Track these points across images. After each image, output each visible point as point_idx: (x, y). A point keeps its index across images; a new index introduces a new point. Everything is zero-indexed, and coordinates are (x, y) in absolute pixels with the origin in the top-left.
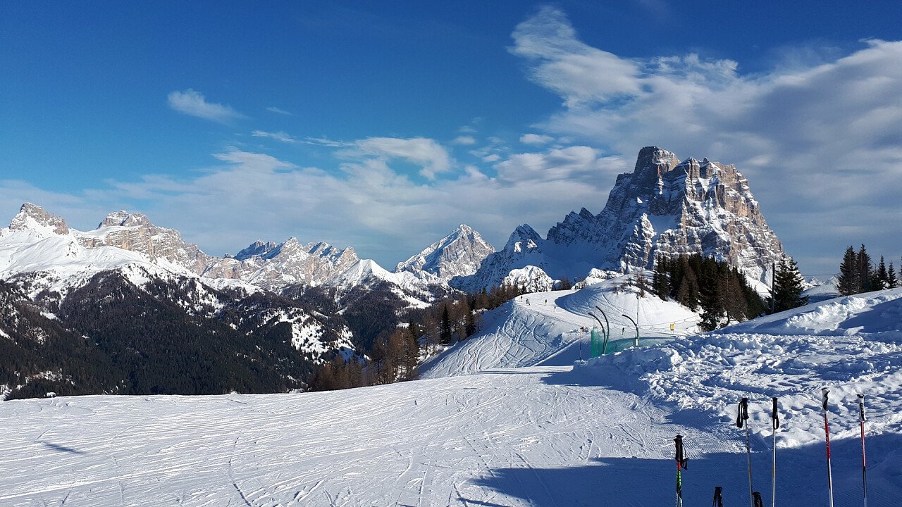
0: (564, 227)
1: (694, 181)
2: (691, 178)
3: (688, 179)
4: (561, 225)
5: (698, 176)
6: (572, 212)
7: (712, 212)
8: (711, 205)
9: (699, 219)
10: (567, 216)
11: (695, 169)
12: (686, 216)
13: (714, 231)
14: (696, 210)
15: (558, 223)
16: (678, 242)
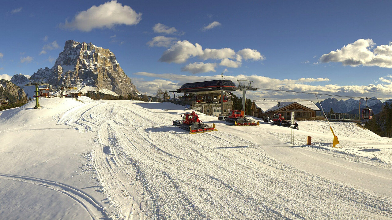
0: (37, 74)
1: (84, 51)
2: (83, 50)
3: (82, 50)
4: (36, 73)
5: (87, 49)
6: (41, 69)
7: (91, 64)
8: (91, 61)
9: (85, 65)
10: (38, 70)
11: (85, 47)
12: (78, 65)
13: (91, 70)
14: (84, 62)
15: (35, 73)
16: (74, 75)
